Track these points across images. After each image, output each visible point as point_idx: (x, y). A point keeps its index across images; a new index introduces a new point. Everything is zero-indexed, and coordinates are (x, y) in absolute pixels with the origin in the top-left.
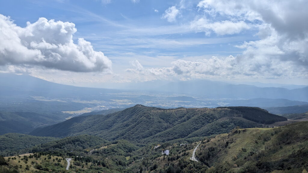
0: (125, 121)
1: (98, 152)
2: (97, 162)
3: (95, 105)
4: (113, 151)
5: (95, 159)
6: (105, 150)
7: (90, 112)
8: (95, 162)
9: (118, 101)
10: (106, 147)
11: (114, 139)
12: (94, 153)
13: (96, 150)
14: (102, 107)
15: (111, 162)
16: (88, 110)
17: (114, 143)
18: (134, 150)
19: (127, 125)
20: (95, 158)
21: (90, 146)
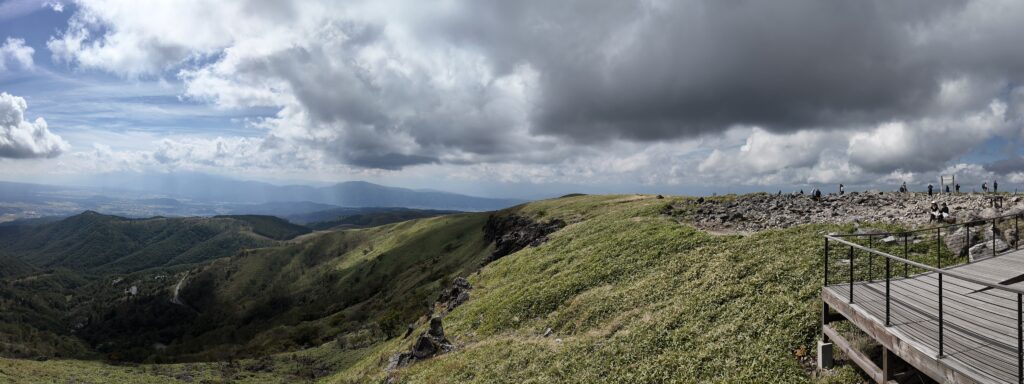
0: (67, 236)
1: (22, 285)
2: (20, 300)
3: (20, 210)
4: (45, 284)
5: (19, 295)
6: (33, 282)
7: (12, 220)
8: (17, 299)
9: (55, 204)
10: (35, 278)
11: (48, 266)
12: (16, 285)
13: (20, 280)
14: (32, 213)
15: (42, 303)
16: (10, 218)
17: (47, 273)
18: (80, 286)
19: (69, 244)
20: (18, 293)
21: (11, 274)
